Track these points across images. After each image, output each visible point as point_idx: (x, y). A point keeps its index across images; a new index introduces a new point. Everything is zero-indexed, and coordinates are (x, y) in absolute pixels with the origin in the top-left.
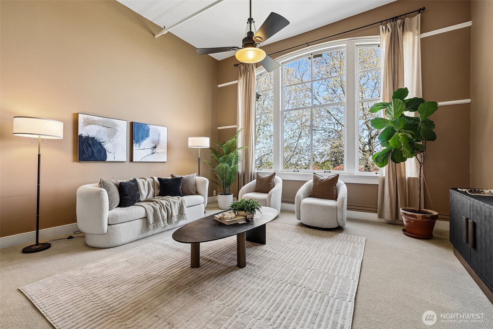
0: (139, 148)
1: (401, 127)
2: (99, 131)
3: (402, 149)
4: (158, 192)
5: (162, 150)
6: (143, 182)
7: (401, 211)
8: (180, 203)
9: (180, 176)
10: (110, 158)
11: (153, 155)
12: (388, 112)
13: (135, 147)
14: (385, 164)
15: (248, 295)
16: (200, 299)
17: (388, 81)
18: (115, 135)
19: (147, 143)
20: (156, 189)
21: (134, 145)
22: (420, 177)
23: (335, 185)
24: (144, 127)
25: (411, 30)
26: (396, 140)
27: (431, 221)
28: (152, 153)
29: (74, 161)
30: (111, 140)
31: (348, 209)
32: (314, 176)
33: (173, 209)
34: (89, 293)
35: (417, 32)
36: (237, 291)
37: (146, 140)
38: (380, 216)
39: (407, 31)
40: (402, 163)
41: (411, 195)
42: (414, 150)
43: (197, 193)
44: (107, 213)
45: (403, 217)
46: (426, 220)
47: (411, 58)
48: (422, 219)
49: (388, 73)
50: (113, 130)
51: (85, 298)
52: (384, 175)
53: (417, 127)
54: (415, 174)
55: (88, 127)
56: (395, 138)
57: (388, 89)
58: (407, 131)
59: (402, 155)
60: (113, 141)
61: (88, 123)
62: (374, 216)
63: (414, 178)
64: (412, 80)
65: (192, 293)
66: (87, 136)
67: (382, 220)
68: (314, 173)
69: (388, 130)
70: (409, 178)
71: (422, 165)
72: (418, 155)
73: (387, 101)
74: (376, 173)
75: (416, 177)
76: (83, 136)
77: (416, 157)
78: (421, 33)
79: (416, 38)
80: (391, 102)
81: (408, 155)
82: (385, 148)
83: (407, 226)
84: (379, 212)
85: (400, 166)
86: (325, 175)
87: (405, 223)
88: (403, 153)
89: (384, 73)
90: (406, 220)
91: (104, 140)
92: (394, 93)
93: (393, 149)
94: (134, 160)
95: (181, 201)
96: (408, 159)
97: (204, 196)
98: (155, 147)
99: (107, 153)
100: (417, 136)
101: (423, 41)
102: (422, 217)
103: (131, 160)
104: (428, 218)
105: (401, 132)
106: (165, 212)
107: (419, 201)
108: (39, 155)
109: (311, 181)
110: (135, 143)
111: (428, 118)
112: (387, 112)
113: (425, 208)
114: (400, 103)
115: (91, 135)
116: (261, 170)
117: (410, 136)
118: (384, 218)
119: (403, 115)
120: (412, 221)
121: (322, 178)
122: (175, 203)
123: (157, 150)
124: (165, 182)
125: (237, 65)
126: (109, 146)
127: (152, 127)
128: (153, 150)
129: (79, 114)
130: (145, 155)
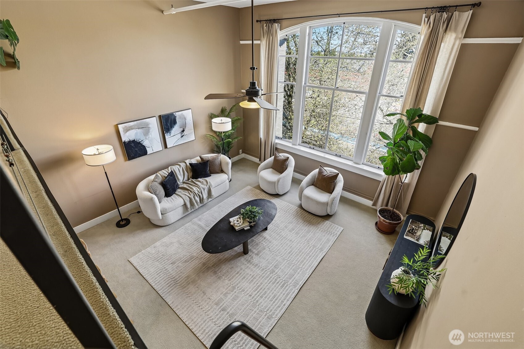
0: (170, 136)
2: (136, 134)
4: (191, 174)
5: (189, 131)
6: (179, 169)
8: (208, 188)
9: (207, 159)
10: (149, 151)
11: (182, 138)
13: (167, 136)
15: (244, 278)
16: (219, 278)
18: (149, 132)
19: (176, 129)
20: (189, 172)
21: (166, 135)
23: (334, 182)
24: (171, 117)
25: (455, 30)
28: (182, 137)
29: (125, 161)
30: (147, 138)
32: (320, 169)
33: (203, 194)
34: (163, 268)
35: (460, 35)
36: (239, 274)
37: (175, 127)
39: (450, 30)
43: (222, 171)
44: (159, 207)
50: (146, 129)
51: (162, 271)
55: (128, 133)
60: (149, 137)
61: (127, 130)
65: (215, 273)
66: (129, 140)
76: (126, 142)
78: (464, 37)
79: (457, 43)
91: (142, 139)
94: (168, 147)
95: (209, 185)
97: (227, 173)
98: (183, 131)
99: (147, 148)
103: (166, 147)
106: (198, 198)
108: (106, 173)
110: (166, 133)
115: (132, 139)
118: (376, 207)
121: (325, 174)
122: (204, 189)
123: (186, 132)
124: (195, 168)
125: (260, 21)
126: (147, 143)
127: (178, 114)
128: (182, 134)
129: (119, 125)
130: (176, 140)
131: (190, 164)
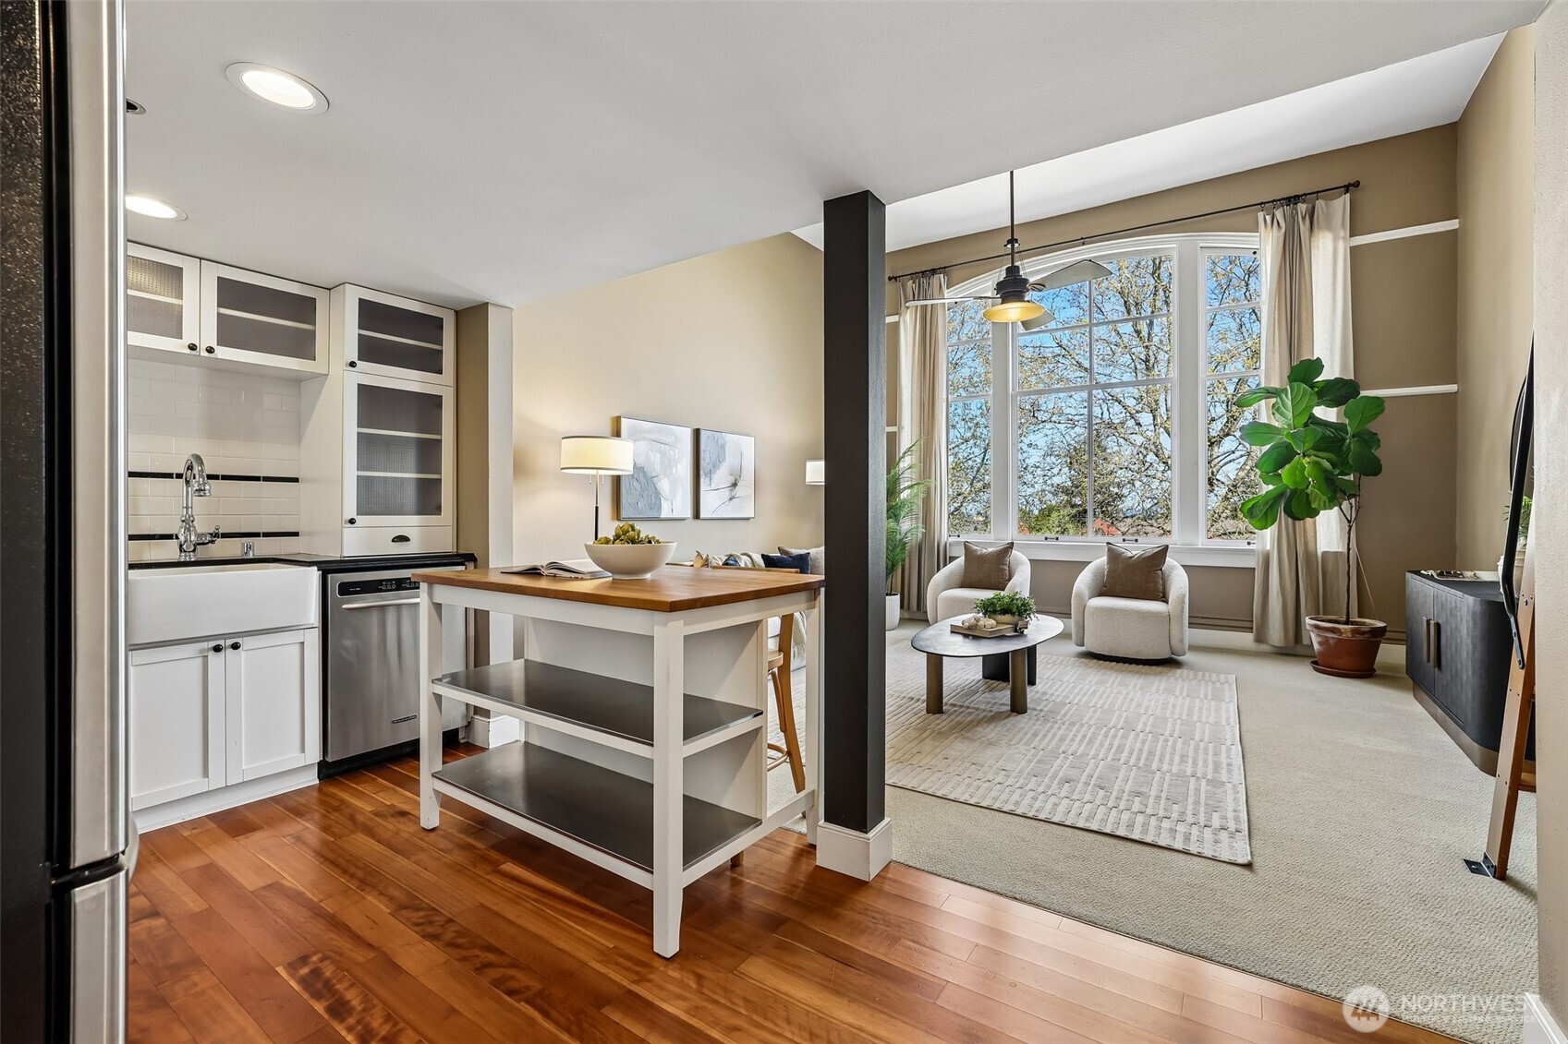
0: (710, 489)
1: (1308, 445)
2: (649, 454)
3: (1309, 491)
5: (745, 489)
7: (1308, 621)
9: (803, 552)
10: (665, 511)
11: (732, 502)
12: (1278, 410)
13: (704, 486)
14: (1269, 522)
17: (1277, 338)
18: (674, 461)
19: (721, 476)
22: (1349, 549)
23: (1161, 569)
24: (718, 439)
25: (1329, 227)
26: (1298, 473)
27: (1372, 639)
28: (731, 499)
30: (668, 472)
31: (1191, 625)
32: (1109, 550)
35: (1342, 234)
37: (720, 468)
38: (1260, 639)
39: (1319, 227)
40: (1309, 520)
41: (1329, 592)
42: (1335, 492)
45: (1312, 634)
46: (1361, 637)
47: (1329, 289)
48: (1353, 636)
49: (1277, 320)
52: (1268, 548)
53: (1343, 444)
54: (1339, 544)
56: (1295, 469)
57: (1277, 354)
58: (1321, 454)
59: (1309, 502)
60: (671, 473)
61: (635, 437)
62: (1245, 639)
63: (1336, 553)
64: (1332, 337)
67: (1264, 647)
68: (1108, 543)
69: (1279, 449)
70: (1325, 554)
71: (1354, 524)
72: (1345, 504)
73: (1275, 384)
74: (1249, 543)
75: (1340, 550)
77: (1341, 509)
78: (1352, 235)
79: (1341, 245)
80: (1286, 389)
81: (1322, 504)
82: (1271, 487)
83: (1321, 653)
84: (1257, 629)
85: (1304, 528)
86: (1135, 549)
87: (1316, 646)
88: (1311, 498)
89: (1268, 320)
90: (1319, 639)
91: (657, 471)
92: (1292, 368)
93: (1288, 491)
94: (702, 516)
96: (1321, 512)
98: (735, 485)
99: (663, 501)
100: (1342, 464)
101: (1355, 252)
102: (1353, 631)
103: (697, 515)
104: (1363, 633)
105: (1309, 456)
107: (1346, 600)
108: (597, 508)
109: (1102, 561)
110: (705, 477)
111: (1367, 426)
112: (1276, 408)
113: (1359, 617)
114: (1305, 391)
115: (639, 463)
116: (959, 536)
117: (1327, 465)
118: (1267, 643)
119: (1312, 416)
120: (1331, 641)
121: (1130, 555)
123: (739, 491)
125: (895, 278)
126: (664, 486)
127: (730, 438)
128: (731, 490)
129: (622, 419)
130: (719, 503)
131: (763, 556)
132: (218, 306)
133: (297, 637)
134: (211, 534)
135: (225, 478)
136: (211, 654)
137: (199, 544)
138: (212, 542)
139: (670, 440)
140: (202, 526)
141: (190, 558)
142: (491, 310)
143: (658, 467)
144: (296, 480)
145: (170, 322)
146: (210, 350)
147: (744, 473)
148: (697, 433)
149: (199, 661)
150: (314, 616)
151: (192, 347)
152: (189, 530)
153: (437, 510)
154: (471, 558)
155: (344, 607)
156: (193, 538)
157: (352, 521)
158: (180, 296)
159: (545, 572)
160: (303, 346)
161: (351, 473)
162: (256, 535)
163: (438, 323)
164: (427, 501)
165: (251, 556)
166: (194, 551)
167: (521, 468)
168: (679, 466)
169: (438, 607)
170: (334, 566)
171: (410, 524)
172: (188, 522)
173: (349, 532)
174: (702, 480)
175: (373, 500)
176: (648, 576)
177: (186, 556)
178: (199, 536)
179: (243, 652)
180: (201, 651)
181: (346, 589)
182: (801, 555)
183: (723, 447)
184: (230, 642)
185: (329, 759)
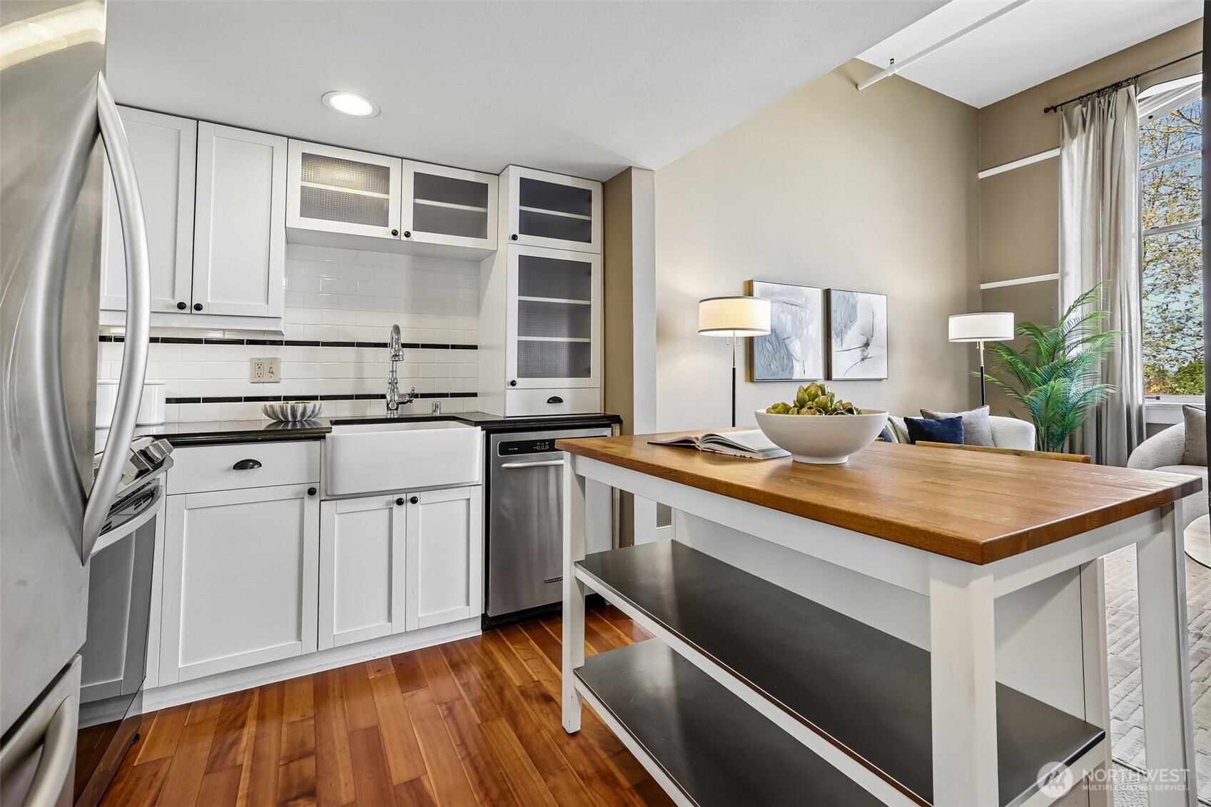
0: (841, 349)
2: (781, 316)
5: (878, 350)
9: (953, 416)
10: (798, 372)
11: (864, 363)
13: (835, 346)
18: (804, 322)
19: (854, 336)
24: (848, 299)
28: (863, 359)
29: (746, 381)
30: (799, 334)
37: (852, 328)
50: (799, 311)
60: (802, 334)
91: (788, 333)
94: (834, 377)
98: (867, 345)
99: (795, 362)
103: (828, 376)
110: (836, 337)
116: (1158, 399)
123: (871, 351)
125: (1055, 108)
126: (796, 347)
127: (861, 298)
128: (863, 351)
129: (755, 283)
130: (851, 363)
131: (906, 420)
132: (414, 198)
133: (464, 493)
134: (409, 395)
135: (424, 346)
136: (395, 506)
137: (400, 403)
138: (411, 401)
139: (801, 301)
140: (404, 388)
141: (394, 415)
142: (634, 173)
143: (789, 329)
144: (475, 347)
145: (379, 214)
146: (407, 235)
147: (876, 333)
148: (827, 294)
149: (387, 511)
150: (478, 475)
151: (395, 233)
152: (393, 392)
153: (587, 373)
154: (615, 420)
155: (504, 465)
156: (396, 398)
157: (513, 383)
158: (387, 192)
159: (702, 446)
160: (477, 227)
161: (513, 338)
162: (445, 395)
163: (586, 195)
164: (578, 364)
165: (438, 415)
166: (397, 409)
167: (663, 333)
168: (810, 327)
169: (581, 480)
170: (496, 426)
171: (562, 385)
172: (393, 383)
173: (511, 394)
174: (833, 341)
175: (532, 364)
176: (845, 460)
177: (391, 413)
178: (400, 396)
179: (420, 506)
180: (388, 503)
181: (506, 449)
182: (952, 419)
183: (854, 307)
184: (410, 496)
185: (490, 614)
